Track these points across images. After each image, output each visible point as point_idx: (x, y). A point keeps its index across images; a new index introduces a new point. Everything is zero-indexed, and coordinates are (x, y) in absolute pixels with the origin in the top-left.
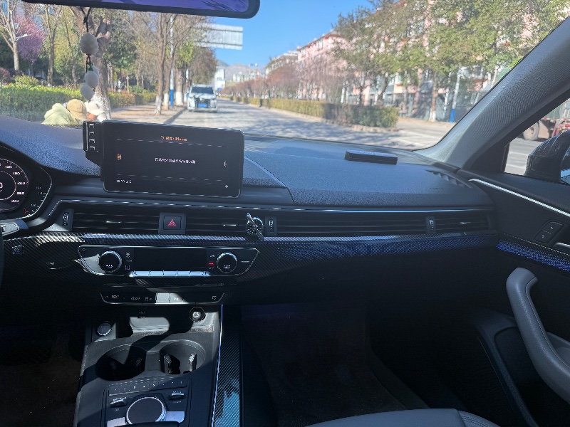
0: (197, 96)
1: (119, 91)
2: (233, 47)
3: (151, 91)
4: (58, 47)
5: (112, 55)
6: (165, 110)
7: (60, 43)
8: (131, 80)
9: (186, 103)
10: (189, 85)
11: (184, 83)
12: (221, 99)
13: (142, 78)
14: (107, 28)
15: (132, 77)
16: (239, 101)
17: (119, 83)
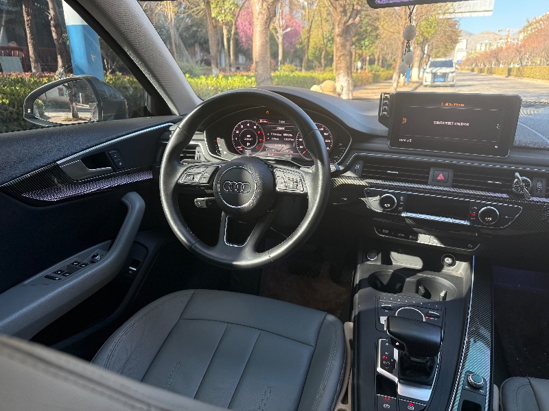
0: (434, 71)
1: (359, 71)
2: (481, 14)
3: (387, 69)
4: (312, 36)
5: (357, 37)
6: (401, 87)
7: (314, 33)
8: (370, 60)
9: (422, 79)
10: (427, 60)
11: (422, 58)
12: (460, 71)
13: (381, 57)
14: (358, 12)
15: (371, 57)
16: (481, 72)
17: (359, 64)
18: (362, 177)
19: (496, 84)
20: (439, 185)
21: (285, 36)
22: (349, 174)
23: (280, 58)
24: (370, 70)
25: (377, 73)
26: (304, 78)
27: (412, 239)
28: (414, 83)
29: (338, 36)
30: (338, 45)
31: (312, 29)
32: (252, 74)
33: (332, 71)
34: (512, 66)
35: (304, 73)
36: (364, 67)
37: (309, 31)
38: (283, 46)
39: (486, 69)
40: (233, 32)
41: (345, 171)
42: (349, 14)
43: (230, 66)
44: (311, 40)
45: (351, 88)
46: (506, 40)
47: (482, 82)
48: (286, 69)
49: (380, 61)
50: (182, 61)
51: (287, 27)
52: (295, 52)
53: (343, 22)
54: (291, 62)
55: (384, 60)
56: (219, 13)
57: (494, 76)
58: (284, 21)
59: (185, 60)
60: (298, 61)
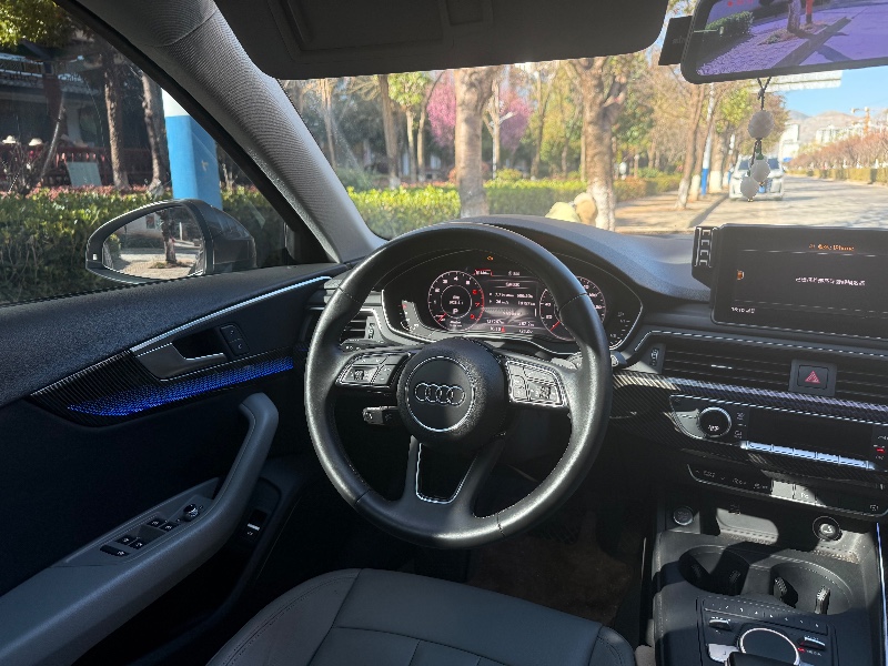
1: (623, 177)
3: (669, 174)
4: (546, 125)
5: (618, 125)
6: (692, 202)
7: (549, 120)
8: (641, 159)
9: (728, 188)
10: (734, 158)
11: (726, 155)
12: (789, 175)
13: (658, 154)
14: (622, 87)
15: (643, 155)
16: (826, 177)
17: (623, 167)
18: (664, 374)
19: (853, 195)
20: (810, 392)
21: (505, 126)
22: (639, 367)
23: (495, 159)
24: (641, 174)
25: (653, 180)
26: (535, 190)
27: (761, 490)
28: (713, 194)
29: (590, 123)
30: (590, 138)
31: (547, 113)
32: (451, 185)
33: (578, 178)
34: (876, 166)
35: (533, 183)
36: (631, 171)
37: (543, 116)
38: (500, 141)
39: (833, 172)
40: (422, 121)
41: (631, 362)
42: (607, 91)
43: (418, 173)
44: (545, 131)
45: (612, 206)
46: (864, 126)
47: (828, 193)
48: (505, 177)
49: (657, 161)
50: (343, 166)
51: (506, 112)
52: (519, 150)
53: (598, 101)
54: (513, 165)
55: (663, 160)
56: (400, 93)
57: (848, 182)
58: (502, 103)
59: (347, 165)
60: (523, 164)
